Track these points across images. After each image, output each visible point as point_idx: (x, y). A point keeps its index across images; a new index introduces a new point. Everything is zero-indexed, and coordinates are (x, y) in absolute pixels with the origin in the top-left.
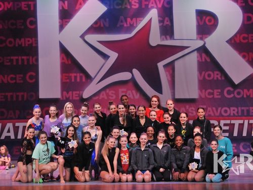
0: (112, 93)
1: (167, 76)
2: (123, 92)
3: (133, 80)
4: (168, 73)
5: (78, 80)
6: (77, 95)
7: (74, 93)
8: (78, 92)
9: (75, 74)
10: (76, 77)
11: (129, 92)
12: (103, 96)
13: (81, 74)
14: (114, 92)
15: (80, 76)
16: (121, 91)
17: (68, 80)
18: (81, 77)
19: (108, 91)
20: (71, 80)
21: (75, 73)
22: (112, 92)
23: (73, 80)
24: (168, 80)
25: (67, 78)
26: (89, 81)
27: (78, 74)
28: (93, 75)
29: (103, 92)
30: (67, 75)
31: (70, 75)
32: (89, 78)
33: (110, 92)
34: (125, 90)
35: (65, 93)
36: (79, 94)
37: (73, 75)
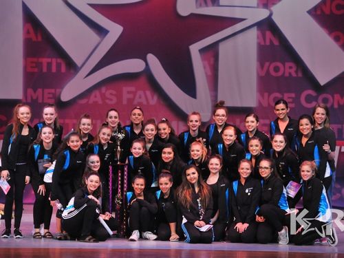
0: (111, 94)
1: (205, 68)
2: (129, 92)
3: (147, 74)
4: (206, 63)
5: (54, 69)
6: (51, 96)
7: (47, 91)
8: (53, 91)
9: (49, 60)
10: (49, 64)
11: (140, 93)
12: (95, 98)
13: (59, 60)
14: (114, 92)
15: (57, 63)
16: (127, 90)
17: (36, 70)
18: (59, 66)
19: (103, 90)
20: (42, 70)
21: (48, 57)
22: (111, 91)
23: (45, 70)
24: (206, 73)
25: (34, 65)
26: (72, 71)
27: (54, 60)
28: (79, 63)
29: (97, 92)
30: (35, 60)
31: (40, 60)
32: (72, 67)
33: (109, 92)
34: (133, 89)
35: (30, 91)
36: (54, 95)
37: (45, 61)
